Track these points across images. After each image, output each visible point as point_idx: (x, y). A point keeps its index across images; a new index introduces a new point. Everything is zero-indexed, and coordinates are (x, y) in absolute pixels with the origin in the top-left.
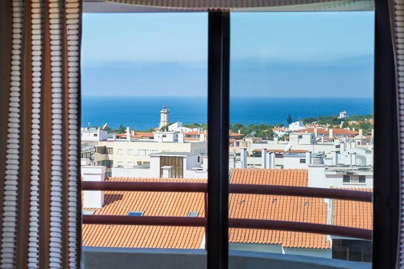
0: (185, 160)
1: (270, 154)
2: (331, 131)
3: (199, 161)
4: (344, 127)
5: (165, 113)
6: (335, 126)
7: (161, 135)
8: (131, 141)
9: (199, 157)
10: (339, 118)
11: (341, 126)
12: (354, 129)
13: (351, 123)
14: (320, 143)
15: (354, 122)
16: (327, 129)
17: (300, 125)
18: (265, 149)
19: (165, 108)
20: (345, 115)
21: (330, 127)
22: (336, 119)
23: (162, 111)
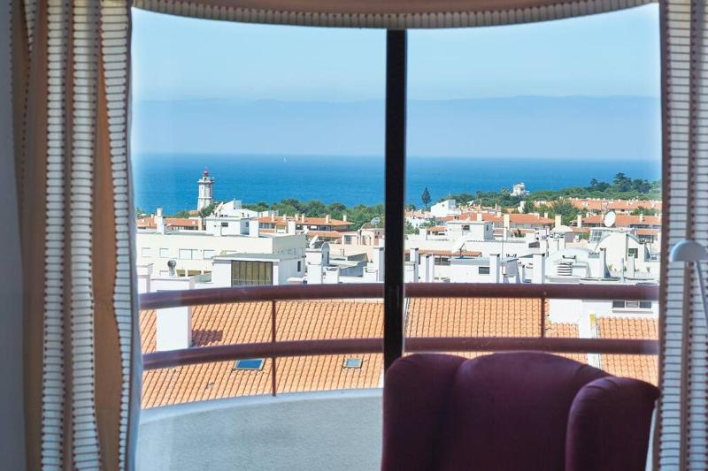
0: (276, 268)
1: (427, 257)
2: (507, 218)
3: (299, 270)
4: (526, 211)
5: (205, 184)
6: (510, 210)
7: (219, 223)
8: (165, 234)
9: (299, 263)
10: (512, 195)
11: (520, 209)
12: (546, 215)
13: (537, 204)
14: (500, 239)
15: (543, 202)
16: (499, 214)
17: (450, 208)
18: (417, 249)
19: (206, 175)
20: (522, 189)
21: (504, 212)
22: (507, 198)
23: (200, 181)
